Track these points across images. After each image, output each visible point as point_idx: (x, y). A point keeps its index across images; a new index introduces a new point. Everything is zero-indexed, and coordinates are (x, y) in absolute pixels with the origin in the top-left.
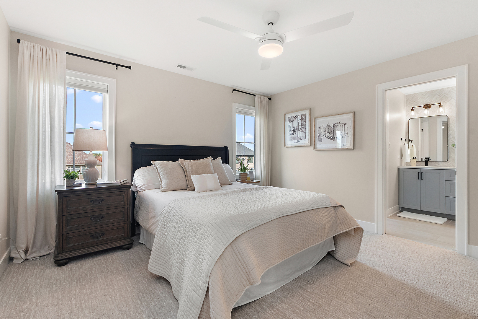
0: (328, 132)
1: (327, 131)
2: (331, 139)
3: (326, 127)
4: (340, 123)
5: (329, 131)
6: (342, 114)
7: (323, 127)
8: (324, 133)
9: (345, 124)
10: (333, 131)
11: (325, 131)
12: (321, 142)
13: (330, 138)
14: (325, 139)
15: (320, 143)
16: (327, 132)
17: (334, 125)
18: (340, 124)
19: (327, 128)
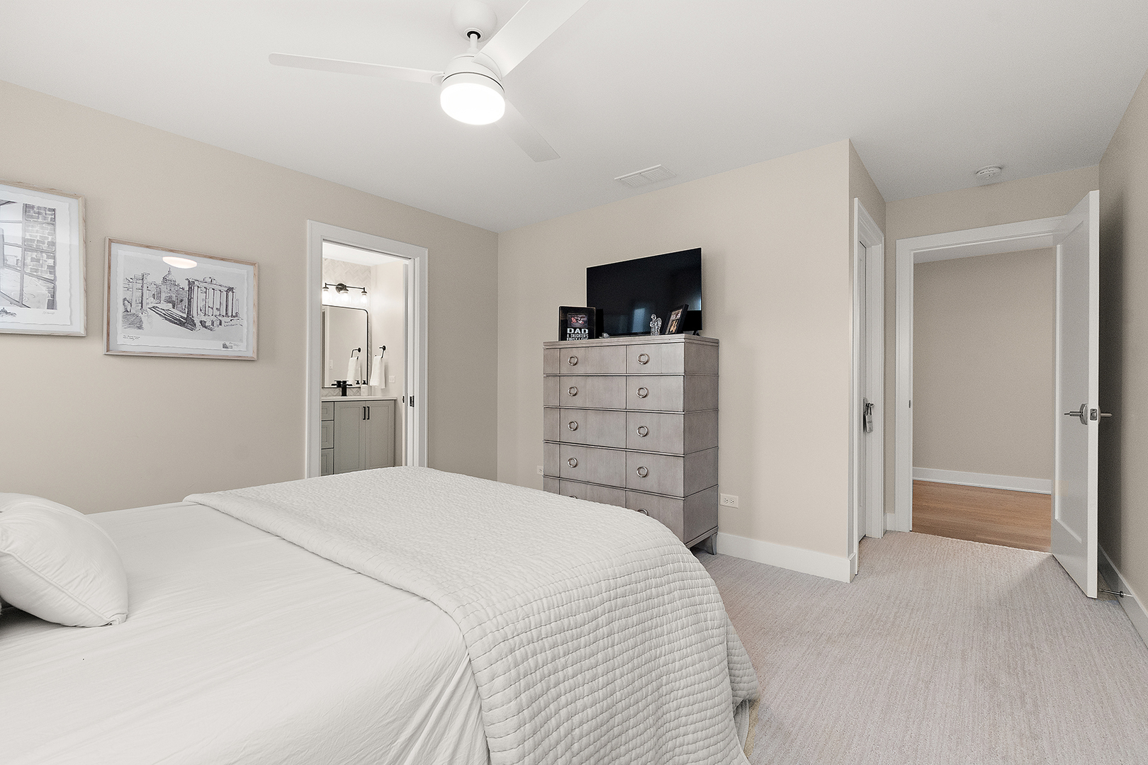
0: (169, 300)
1: (163, 296)
2: (181, 324)
3: (159, 281)
4: (214, 282)
5: (170, 297)
6: (222, 259)
7: (149, 279)
8: (150, 301)
9: (231, 289)
10: (189, 301)
11: (157, 296)
12: (140, 327)
13: (177, 319)
14: (153, 321)
15: (133, 332)
16: (163, 298)
17: (191, 284)
18: (214, 286)
19: (163, 288)
